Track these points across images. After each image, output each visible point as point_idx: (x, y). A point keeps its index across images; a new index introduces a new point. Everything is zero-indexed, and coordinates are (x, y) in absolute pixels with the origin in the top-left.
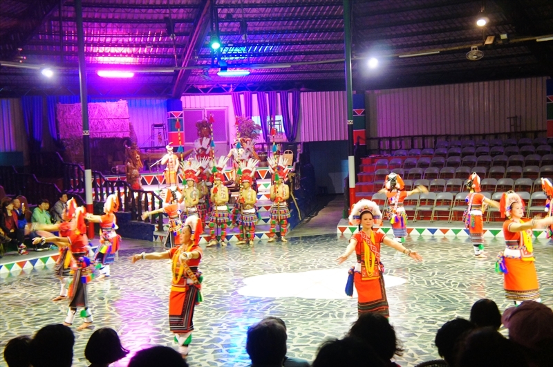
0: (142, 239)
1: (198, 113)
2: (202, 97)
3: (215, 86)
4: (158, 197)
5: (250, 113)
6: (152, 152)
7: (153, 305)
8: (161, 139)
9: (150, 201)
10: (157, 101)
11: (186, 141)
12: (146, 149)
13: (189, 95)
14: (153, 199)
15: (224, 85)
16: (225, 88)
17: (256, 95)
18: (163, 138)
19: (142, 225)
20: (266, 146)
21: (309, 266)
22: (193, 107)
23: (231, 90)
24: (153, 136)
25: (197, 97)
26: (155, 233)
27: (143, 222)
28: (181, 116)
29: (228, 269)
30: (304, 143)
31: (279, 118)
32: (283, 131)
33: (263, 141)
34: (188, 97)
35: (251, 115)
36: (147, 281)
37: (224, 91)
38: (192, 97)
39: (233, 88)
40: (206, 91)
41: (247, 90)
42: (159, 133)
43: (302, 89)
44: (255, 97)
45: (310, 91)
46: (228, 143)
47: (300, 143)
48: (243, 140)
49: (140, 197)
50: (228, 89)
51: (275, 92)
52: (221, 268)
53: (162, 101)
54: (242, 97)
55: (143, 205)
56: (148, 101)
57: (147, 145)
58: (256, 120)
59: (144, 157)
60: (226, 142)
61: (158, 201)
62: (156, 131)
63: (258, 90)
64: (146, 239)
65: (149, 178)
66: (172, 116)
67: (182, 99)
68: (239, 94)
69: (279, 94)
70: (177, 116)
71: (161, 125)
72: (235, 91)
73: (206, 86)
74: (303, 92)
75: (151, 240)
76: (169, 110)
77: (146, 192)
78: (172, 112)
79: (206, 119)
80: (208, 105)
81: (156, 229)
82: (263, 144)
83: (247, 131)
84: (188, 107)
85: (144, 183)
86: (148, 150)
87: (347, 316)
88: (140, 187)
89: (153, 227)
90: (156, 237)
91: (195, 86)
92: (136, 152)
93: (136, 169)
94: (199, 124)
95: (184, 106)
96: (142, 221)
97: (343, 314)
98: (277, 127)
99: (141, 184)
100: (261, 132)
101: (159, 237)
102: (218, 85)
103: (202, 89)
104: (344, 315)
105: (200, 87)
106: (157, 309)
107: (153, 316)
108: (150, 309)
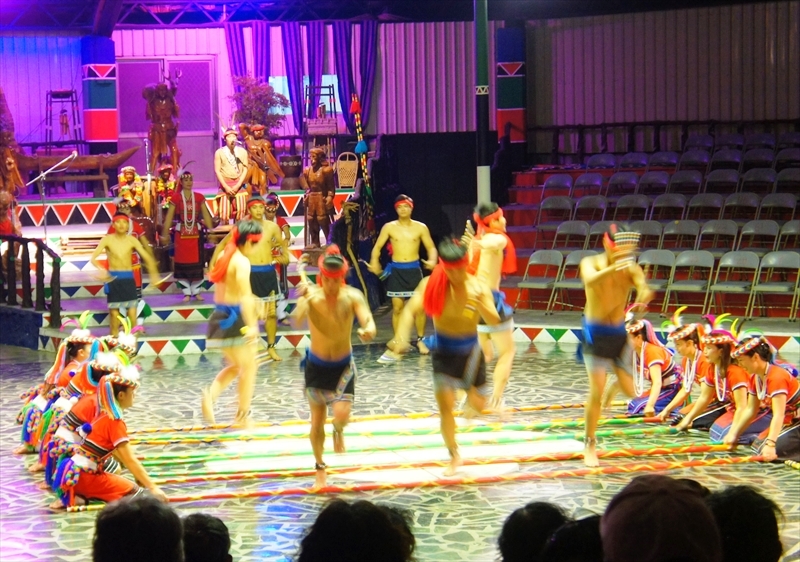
0: (16, 345)
1: (150, 67)
2: (159, 33)
3: (188, 9)
4: (51, 253)
5: (264, 70)
6: (46, 153)
7: (13, 488)
8: (67, 126)
9: (33, 260)
10: (60, 40)
11: (124, 130)
12: (34, 146)
13: (131, 28)
14: (40, 257)
15: (207, 7)
16: (210, 12)
17: (279, 28)
18: (71, 123)
19: (14, 313)
20: (299, 144)
21: (372, 410)
22: (139, 54)
23: (224, 17)
24: (49, 119)
25: (149, 33)
26: (43, 332)
27: (18, 307)
28: (112, 74)
29: (191, 413)
30: (384, 137)
31: (330, 80)
32: (339, 109)
33: (292, 131)
34: (127, 34)
35: (268, 75)
36: (9, 435)
37: (209, 21)
38: (138, 33)
39: (227, 12)
40: (167, 20)
41: (260, 18)
42: (63, 111)
43: (381, 17)
44: (276, 33)
45: (400, 21)
46: (216, 136)
47: (375, 137)
48: (247, 129)
49: (11, 252)
50: (216, 15)
51: (322, 21)
52: (176, 411)
53: (71, 40)
54: (248, 32)
55: (19, 269)
56: (41, 40)
57: (37, 138)
58: (279, 84)
59: (28, 164)
60: (211, 133)
61: (51, 260)
62: (57, 107)
63: (283, 19)
64: (23, 344)
65: (37, 211)
66: (91, 73)
67: (116, 35)
68: (241, 27)
69: (330, 28)
70: (102, 72)
71: (67, 95)
72: (232, 19)
73: (167, 9)
74: (386, 22)
75: (35, 346)
76: (85, 60)
77: (25, 242)
78: (91, 66)
79: (167, 83)
80: (171, 51)
81: (46, 323)
82: (292, 139)
83: (254, 108)
84: (128, 54)
85: (26, 221)
86: (39, 149)
87: (438, 522)
88: (14, 230)
89: (39, 318)
90: (45, 340)
91: (144, 8)
92: (8, 152)
93: (5, 189)
94: (151, 92)
95: (118, 52)
96: (17, 304)
97: (430, 516)
98: (325, 100)
99: (17, 224)
100: (289, 111)
101: (50, 341)
102: (194, 6)
103: (158, 15)
104: (434, 520)
105: (154, 10)
106: (22, 497)
107: (10, 511)
108: (7, 497)
